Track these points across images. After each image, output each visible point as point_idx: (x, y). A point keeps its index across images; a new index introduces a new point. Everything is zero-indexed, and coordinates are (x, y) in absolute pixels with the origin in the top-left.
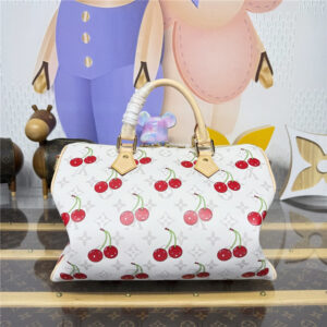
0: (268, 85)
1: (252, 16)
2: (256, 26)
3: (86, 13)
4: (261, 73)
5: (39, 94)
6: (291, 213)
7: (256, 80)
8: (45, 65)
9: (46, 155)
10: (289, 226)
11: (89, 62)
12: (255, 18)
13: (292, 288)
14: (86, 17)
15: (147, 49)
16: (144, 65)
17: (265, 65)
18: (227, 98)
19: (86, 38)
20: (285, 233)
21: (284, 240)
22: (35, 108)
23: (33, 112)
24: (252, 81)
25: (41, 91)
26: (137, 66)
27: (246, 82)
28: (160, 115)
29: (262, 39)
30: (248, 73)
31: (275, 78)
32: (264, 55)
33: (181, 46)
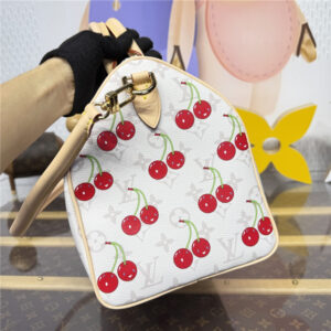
0: (311, 58)
4: (303, 46)
7: (298, 54)
16: (177, 49)
17: (307, 37)
18: (266, 76)
24: (293, 55)
26: (170, 51)
27: (286, 58)
29: (302, 10)
30: (289, 47)
31: (318, 51)
32: (305, 27)
33: (214, 25)
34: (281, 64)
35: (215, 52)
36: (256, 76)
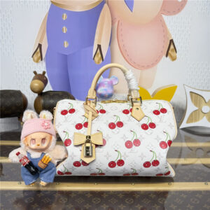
0: (174, 59)
1: (165, 17)
2: (167, 23)
3: (65, 15)
4: (170, 52)
5: (36, 63)
6: (185, 136)
7: (167, 56)
8: (40, 46)
9: (42, 101)
10: (184, 145)
11: (66, 45)
12: (167, 19)
13: (186, 181)
14: (65, 17)
15: (102, 37)
16: (99, 46)
17: (172, 47)
18: (148, 67)
19: (65, 30)
20: (181, 149)
21: (181, 153)
22: (35, 73)
23: (34, 75)
24: (164, 56)
25: (37, 62)
26: (95, 47)
27: (160, 57)
28: (109, 77)
29: (170, 32)
30: (162, 52)
31: (178, 55)
32: (172, 41)
33: (122, 35)
34: (157, 61)
35: (121, 51)
36: (143, 67)
